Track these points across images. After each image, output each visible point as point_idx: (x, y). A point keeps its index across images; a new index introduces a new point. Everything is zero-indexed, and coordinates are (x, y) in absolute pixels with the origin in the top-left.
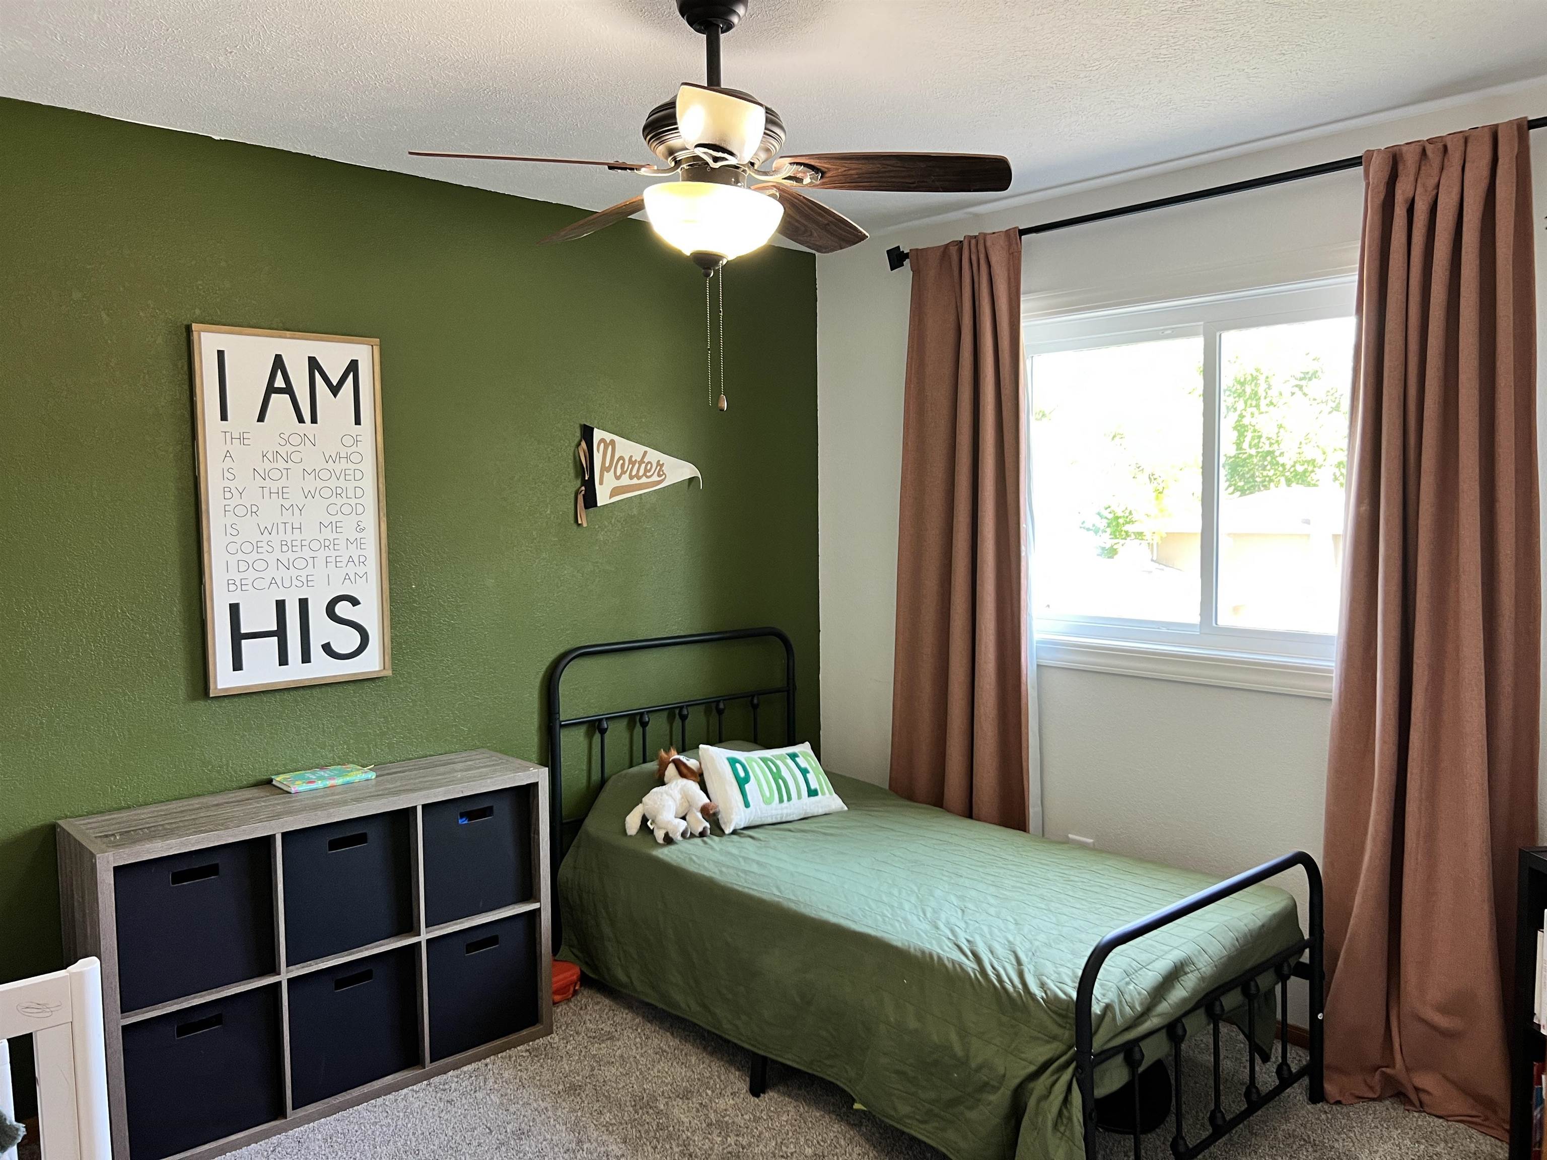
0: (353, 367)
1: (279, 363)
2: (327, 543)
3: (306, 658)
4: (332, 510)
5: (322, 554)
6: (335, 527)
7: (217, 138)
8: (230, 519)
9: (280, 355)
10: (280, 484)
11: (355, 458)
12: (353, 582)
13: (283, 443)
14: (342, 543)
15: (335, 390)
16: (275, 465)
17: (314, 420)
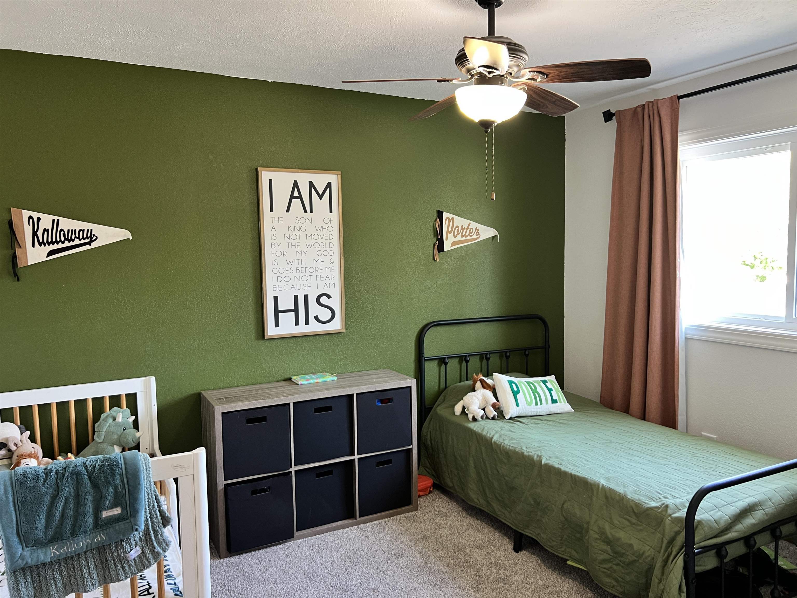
0: (329, 185)
1: (296, 184)
2: (317, 269)
3: (307, 322)
4: (319, 253)
5: (314, 274)
6: (321, 261)
7: (270, 81)
8: (274, 257)
9: (296, 181)
10: (296, 241)
11: (330, 229)
12: (328, 287)
13: (297, 222)
14: (324, 269)
15: (321, 197)
16: (294, 232)
17: (311, 211)
